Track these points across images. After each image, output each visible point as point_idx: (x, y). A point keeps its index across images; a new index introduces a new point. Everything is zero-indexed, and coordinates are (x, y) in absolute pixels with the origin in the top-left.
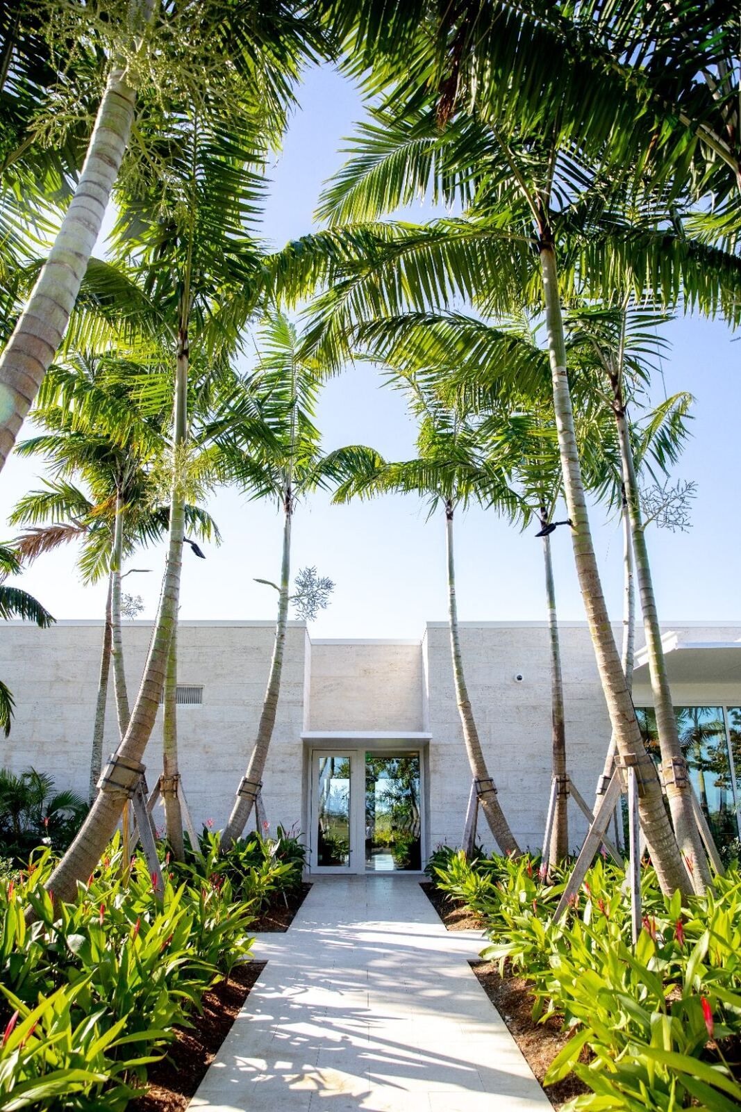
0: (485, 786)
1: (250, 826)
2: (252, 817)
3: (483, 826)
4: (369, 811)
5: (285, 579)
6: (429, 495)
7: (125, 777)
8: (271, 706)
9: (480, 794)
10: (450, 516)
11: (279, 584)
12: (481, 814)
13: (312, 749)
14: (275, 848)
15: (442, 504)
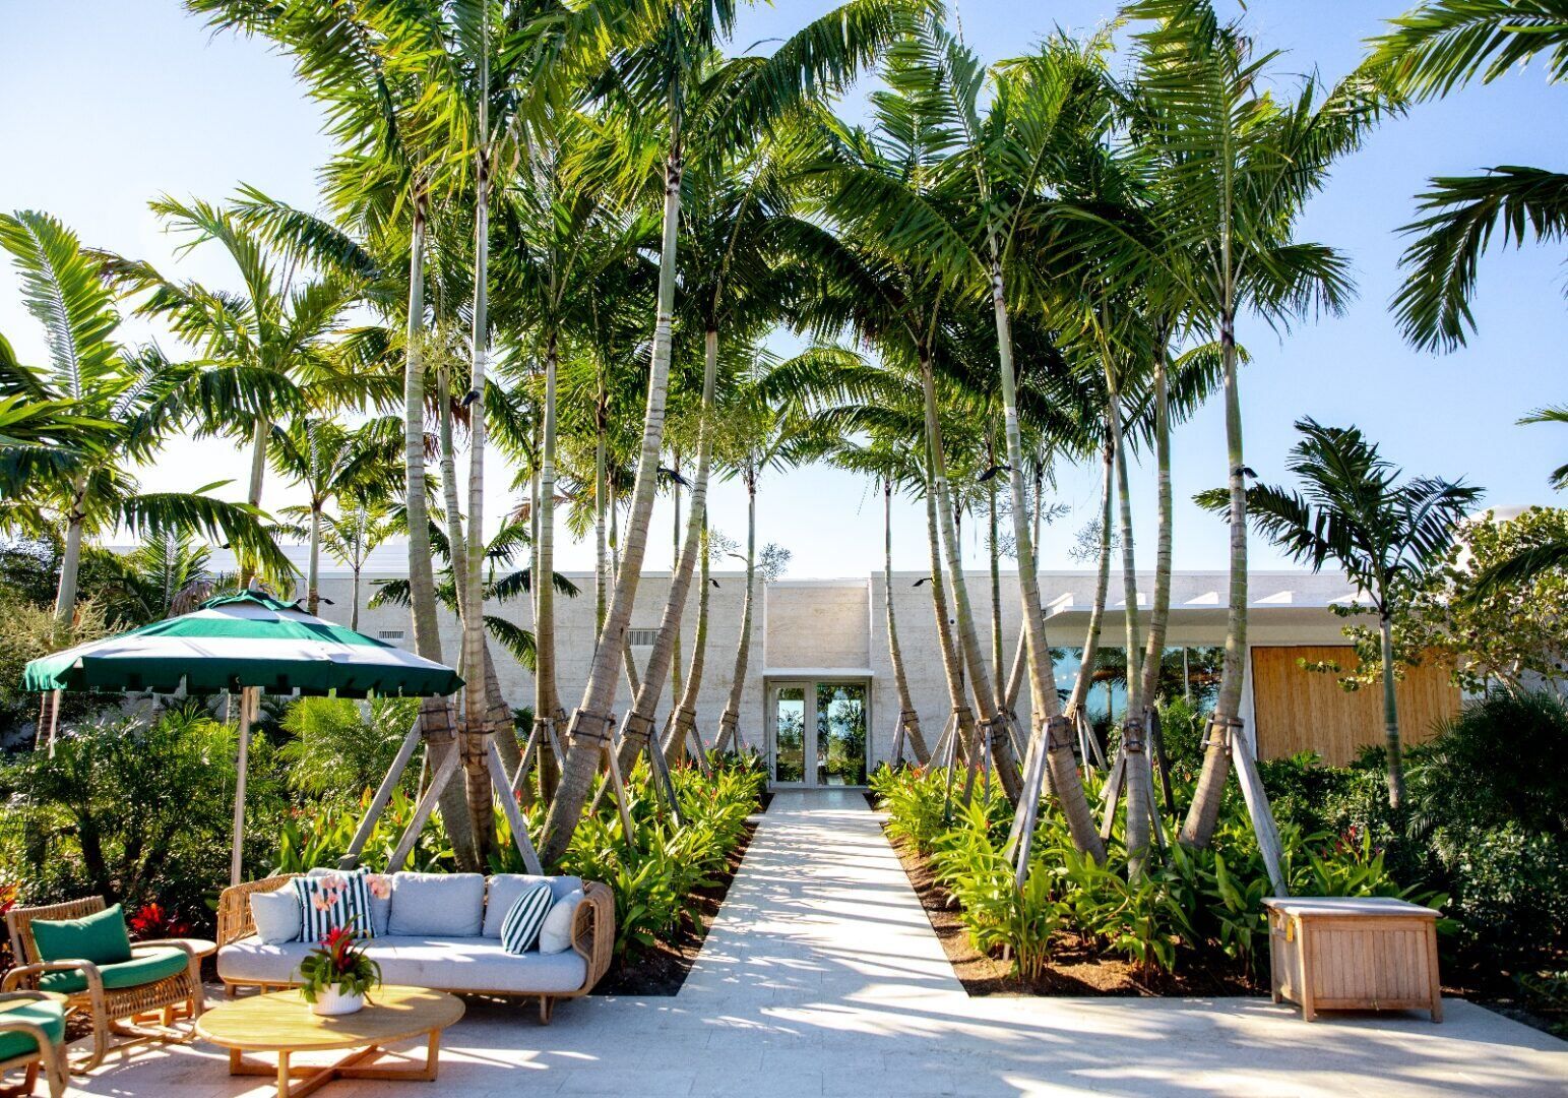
0: (909, 716)
1: (730, 747)
2: (732, 741)
3: (908, 747)
4: (822, 736)
5: (751, 552)
6: (873, 475)
7: (687, 718)
8: (743, 654)
9: (905, 722)
10: (888, 493)
11: (746, 557)
12: (907, 740)
13: (769, 682)
14: (753, 761)
15: (882, 483)
